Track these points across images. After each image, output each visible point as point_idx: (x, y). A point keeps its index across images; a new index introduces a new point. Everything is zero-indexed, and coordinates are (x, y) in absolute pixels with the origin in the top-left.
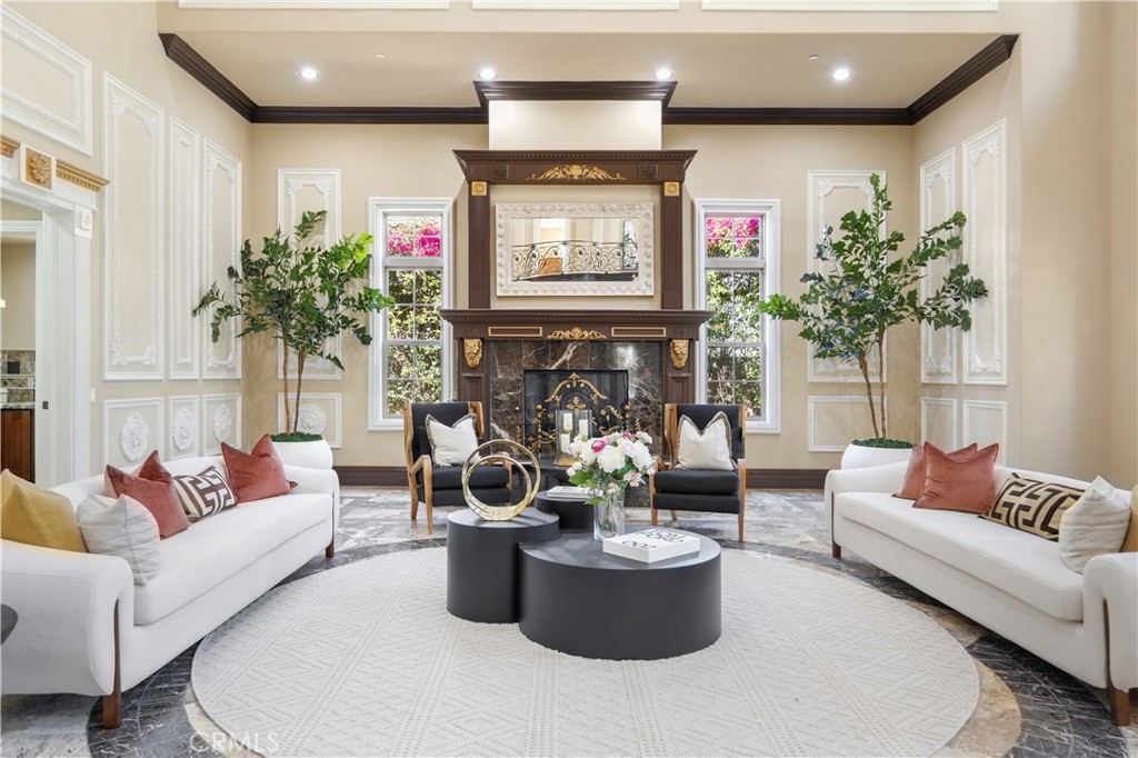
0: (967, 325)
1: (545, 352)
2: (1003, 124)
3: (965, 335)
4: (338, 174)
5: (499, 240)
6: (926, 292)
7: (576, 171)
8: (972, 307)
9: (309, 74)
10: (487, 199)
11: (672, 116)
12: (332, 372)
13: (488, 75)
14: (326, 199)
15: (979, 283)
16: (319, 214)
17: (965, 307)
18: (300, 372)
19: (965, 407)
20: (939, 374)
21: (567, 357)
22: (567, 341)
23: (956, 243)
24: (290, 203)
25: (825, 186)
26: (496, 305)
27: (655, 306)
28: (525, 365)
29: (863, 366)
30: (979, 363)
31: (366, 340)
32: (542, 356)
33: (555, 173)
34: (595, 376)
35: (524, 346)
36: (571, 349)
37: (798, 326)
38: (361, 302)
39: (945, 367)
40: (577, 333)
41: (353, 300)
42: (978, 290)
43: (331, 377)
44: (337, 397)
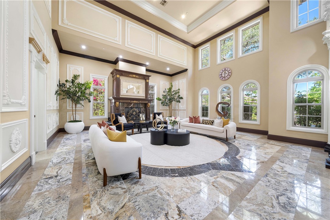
0: (180, 102)
1: (128, 104)
2: (186, 79)
3: (180, 103)
4: (83, 68)
5: (121, 85)
6: (176, 98)
7: (134, 76)
8: (181, 100)
9: (84, 47)
10: (119, 78)
11: (147, 70)
12: (81, 107)
13: (121, 57)
14: (80, 72)
15: (182, 97)
16: (79, 75)
17: (180, 100)
18: (76, 108)
19: (180, 112)
20: (175, 108)
21: (132, 105)
22: (132, 103)
23: (179, 92)
24: (70, 72)
25: (162, 83)
26: (121, 96)
27: (145, 98)
28: (125, 107)
29: (169, 107)
30: (182, 107)
31: (90, 101)
32: (128, 105)
33: (131, 75)
34: (138, 109)
35: (125, 104)
36: (133, 104)
37: (161, 102)
38: (90, 94)
39: (176, 107)
40: (135, 102)
41: (88, 94)
42: (182, 98)
43: (81, 109)
44: (82, 113)
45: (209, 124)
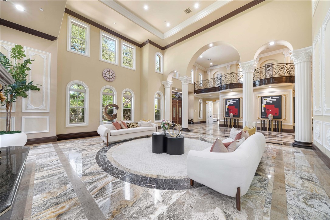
2: (49, 54)
3: (24, 99)
19: (23, 118)
30: (33, 107)
45: (130, 127)
